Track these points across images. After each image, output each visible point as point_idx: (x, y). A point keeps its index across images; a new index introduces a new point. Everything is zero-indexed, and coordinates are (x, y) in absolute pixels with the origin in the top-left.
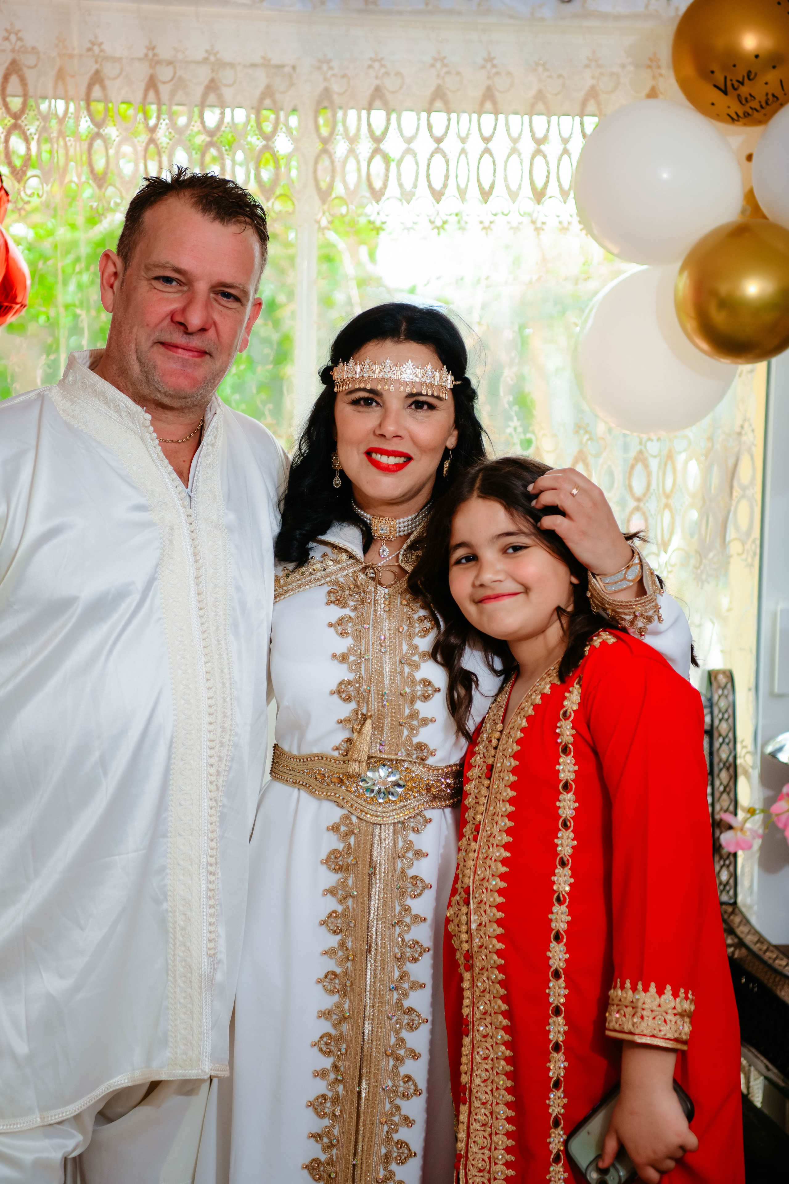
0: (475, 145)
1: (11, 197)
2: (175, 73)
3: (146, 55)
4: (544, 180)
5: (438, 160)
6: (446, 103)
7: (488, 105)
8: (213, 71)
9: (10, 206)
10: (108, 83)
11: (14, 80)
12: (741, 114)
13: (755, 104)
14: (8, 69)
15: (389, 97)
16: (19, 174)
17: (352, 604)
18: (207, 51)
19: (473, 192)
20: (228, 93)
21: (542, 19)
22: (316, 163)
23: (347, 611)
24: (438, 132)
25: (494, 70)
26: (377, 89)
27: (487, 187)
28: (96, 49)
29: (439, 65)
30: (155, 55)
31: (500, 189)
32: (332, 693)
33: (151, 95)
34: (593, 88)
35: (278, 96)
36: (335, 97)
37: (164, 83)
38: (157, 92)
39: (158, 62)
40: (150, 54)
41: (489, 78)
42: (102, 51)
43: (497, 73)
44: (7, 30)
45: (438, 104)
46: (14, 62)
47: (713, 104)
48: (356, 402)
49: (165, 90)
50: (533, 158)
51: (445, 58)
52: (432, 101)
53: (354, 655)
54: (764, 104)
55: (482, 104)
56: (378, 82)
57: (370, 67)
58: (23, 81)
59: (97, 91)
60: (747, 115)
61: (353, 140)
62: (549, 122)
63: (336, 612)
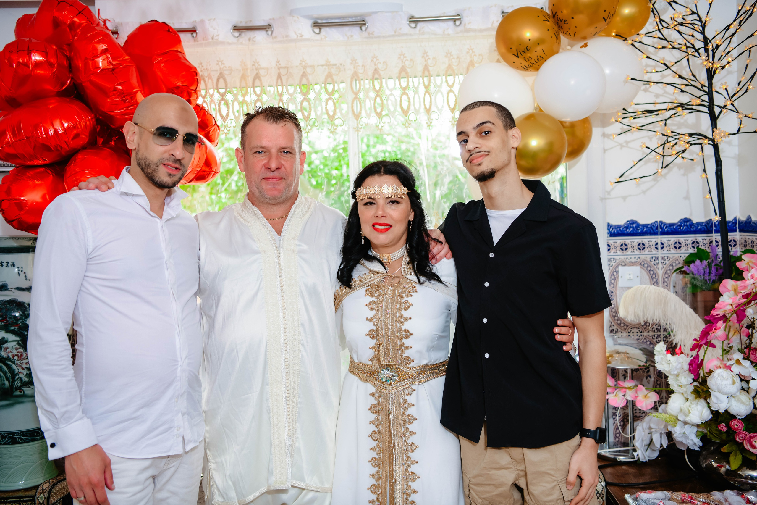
0: (422, 89)
1: (222, 129)
2: (288, 71)
3: (277, 65)
4: (454, 103)
5: (405, 97)
6: (407, 73)
7: (426, 73)
8: (304, 68)
9: (221, 132)
10: (262, 78)
11: (221, 80)
12: (527, 66)
13: (533, 61)
14: (218, 76)
15: (382, 73)
16: (224, 119)
17: (376, 295)
18: (301, 61)
19: (422, 110)
20: (310, 78)
21: (448, 34)
22: (353, 103)
23: (373, 299)
24: (404, 85)
25: (427, 58)
26: (376, 70)
27: (428, 107)
28: (256, 65)
29: (402, 57)
30: (279, 64)
31: (433, 108)
32: (367, 335)
33: (279, 81)
34: (471, 61)
35: (334, 77)
36: (360, 75)
37: (284, 75)
38: (281, 79)
39: (281, 67)
40: (278, 64)
41: (425, 61)
42: (259, 65)
43: (429, 59)
44: (217, 61)
45: (403, 74)
46: (221, 73)
47: (514, 62)
48: (366, 204)
49: (284, 78)
50: (448, 94)
51: (405, 54)
52: (400, 72)
53: (376, 319)
54: (537, 61)
55: (424, 73)
56: (376, 67)
57: (372, 60)
58: (225, 80)
59: (257, 82)
60: (530, 66)
61: (367, 92)
62: (454, 78)
63: (369, 299)
